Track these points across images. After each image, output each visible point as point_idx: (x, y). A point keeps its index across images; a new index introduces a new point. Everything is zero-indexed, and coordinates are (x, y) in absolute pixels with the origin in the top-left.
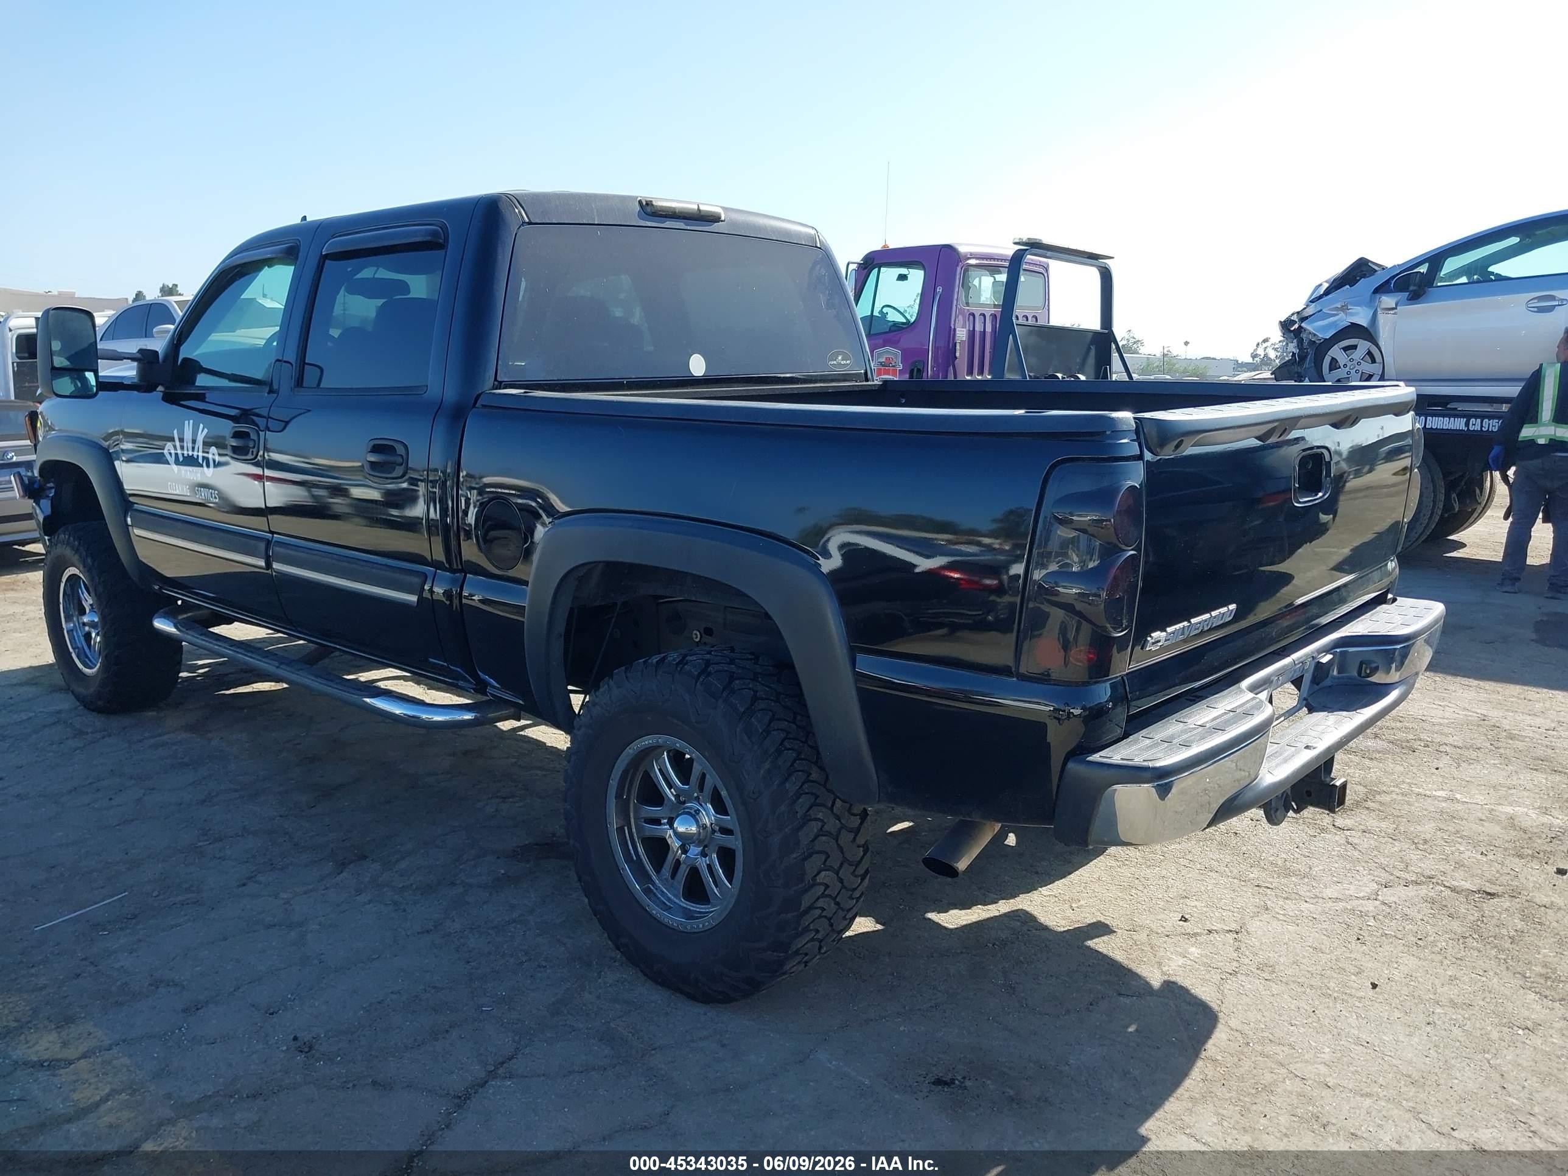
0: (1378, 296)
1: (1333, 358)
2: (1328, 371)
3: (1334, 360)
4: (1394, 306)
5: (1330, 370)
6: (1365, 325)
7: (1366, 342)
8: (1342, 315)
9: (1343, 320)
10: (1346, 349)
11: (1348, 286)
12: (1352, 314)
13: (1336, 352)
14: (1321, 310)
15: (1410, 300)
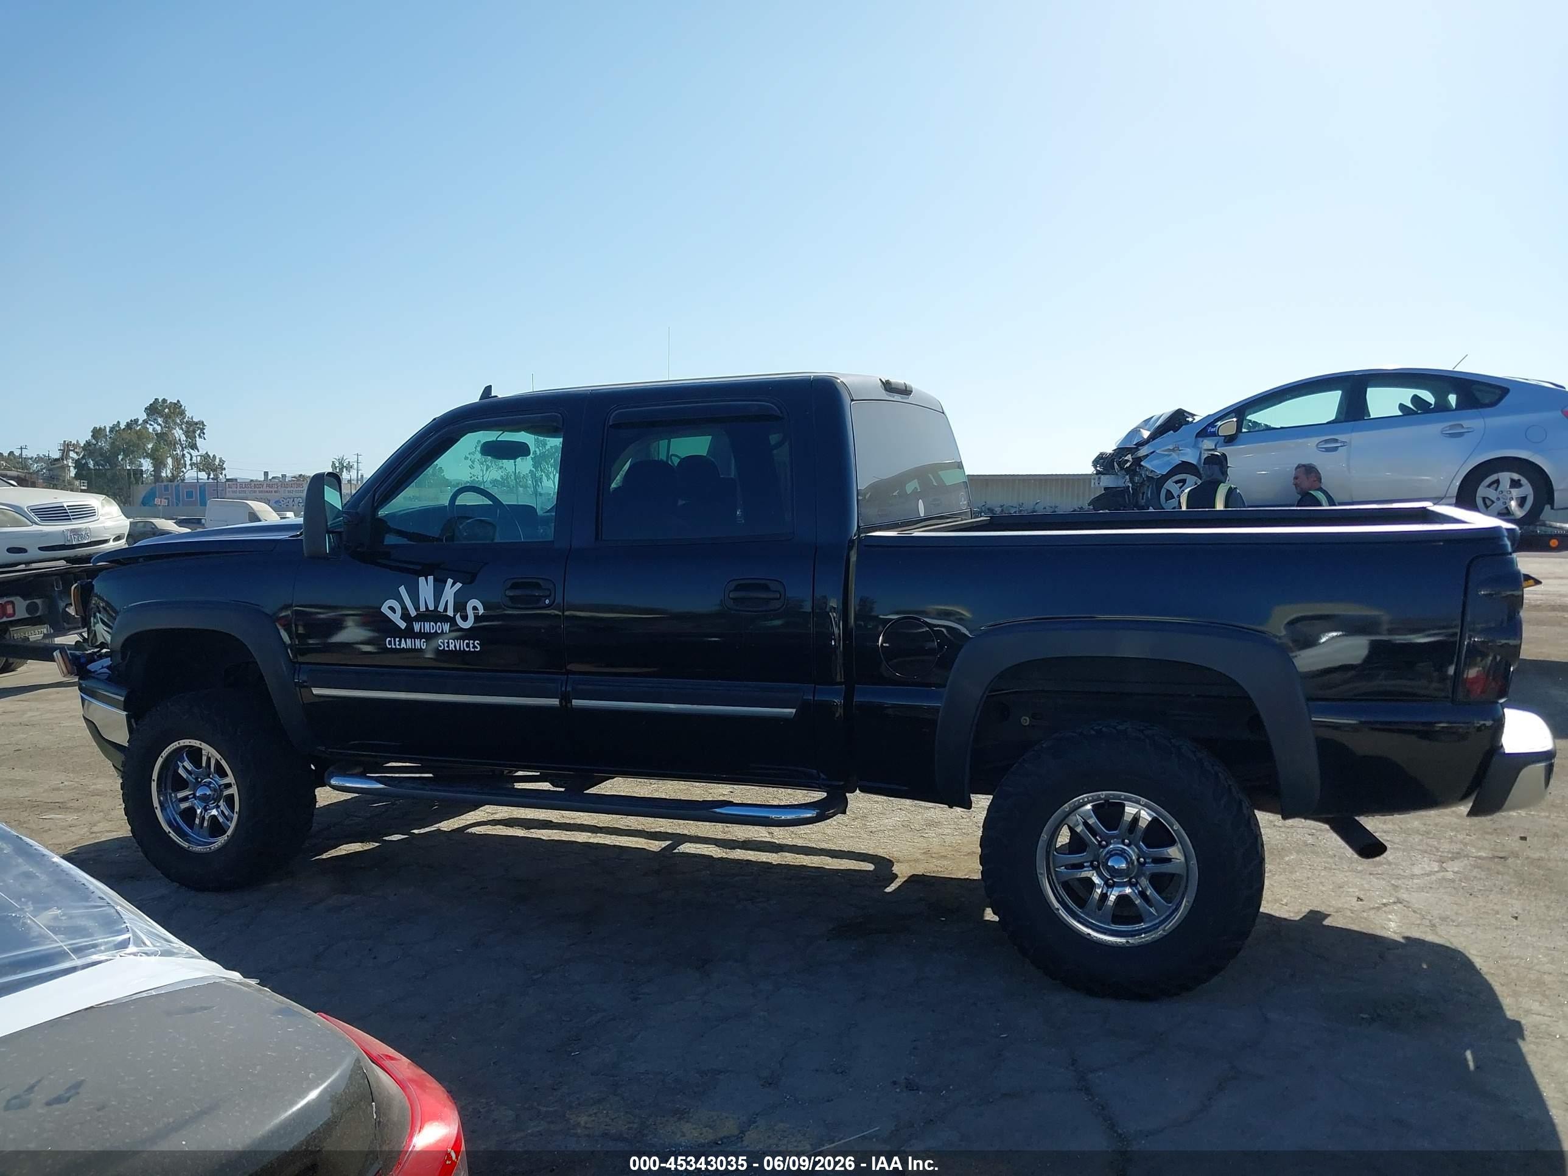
0: (1200, 439)
1: (1168, 490)
2: (1164, 500)
3: (1169, 492)
4: (1214, 448)
5: (1167, 500)
6: (1195, 463)
7: (1193, 477)
8: (1174, 455)
9: (1177, 459)
10: (1177, 482)
11: (1172, 432)
12: (1184, 454)
13: (1170, 485)
14: (1153, 452)
15: (1226, 443)
